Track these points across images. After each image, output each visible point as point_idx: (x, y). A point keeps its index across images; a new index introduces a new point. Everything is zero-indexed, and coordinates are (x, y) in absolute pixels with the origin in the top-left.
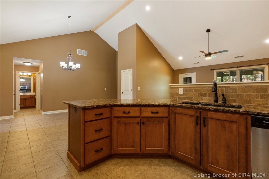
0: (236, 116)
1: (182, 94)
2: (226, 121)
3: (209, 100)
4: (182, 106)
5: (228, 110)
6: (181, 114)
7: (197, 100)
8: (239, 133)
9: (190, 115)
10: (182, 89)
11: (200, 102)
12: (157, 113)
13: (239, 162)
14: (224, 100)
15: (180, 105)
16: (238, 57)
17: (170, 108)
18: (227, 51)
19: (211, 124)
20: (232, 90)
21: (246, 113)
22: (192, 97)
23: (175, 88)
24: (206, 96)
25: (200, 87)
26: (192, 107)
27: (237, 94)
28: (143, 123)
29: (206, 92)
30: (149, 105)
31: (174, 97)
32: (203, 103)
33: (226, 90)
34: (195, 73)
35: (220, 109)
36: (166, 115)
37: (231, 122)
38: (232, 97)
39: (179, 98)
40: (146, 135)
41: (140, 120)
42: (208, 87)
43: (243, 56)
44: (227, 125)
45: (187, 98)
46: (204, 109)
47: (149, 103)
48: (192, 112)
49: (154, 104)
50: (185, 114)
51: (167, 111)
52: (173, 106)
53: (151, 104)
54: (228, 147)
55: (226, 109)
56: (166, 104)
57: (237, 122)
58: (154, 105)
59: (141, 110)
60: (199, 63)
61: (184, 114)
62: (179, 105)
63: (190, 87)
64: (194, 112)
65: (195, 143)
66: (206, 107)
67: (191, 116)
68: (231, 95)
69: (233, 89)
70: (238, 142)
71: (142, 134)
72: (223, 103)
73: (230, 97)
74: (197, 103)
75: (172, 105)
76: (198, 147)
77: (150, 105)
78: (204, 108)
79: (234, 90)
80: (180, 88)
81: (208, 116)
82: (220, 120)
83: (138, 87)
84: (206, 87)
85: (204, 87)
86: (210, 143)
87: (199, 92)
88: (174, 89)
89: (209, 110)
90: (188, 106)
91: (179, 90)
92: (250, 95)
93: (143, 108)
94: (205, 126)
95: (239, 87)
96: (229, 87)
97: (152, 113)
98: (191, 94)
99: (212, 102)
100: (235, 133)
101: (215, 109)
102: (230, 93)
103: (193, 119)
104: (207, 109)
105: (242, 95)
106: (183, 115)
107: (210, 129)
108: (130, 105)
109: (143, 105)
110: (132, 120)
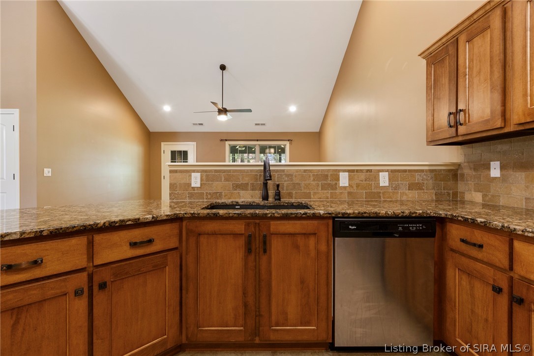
0: (315, 222)
1: (198, 185)
2: (299, 234)
3: (252, 197)
4: (217, 215)
5: (304, 214)
6: (214, 234)
7: (229, 199)
8: (318, 252)
9: (233, 234)
10: (198, 175)
11: (237, 202)
12: (150, 241)
13: (318, 303)
14: (278, 196)
15: (212, 213)
16: (259, 124)
17: (184, 223)
18: (250, 111)
19: (276, 245)
20: (288, 176)
21: (329, 216)
22: (221, 193)
23: (181, 171)
24: (247, 190)
25: (236, 170)
26: (241, 214)
27: (294, 183)
28: (103, 286)
29: (246, 180)
30: (123, 223)
31: (178, 194)
32: (243, 204)
33: (279, 176)
34: (195, 143)
35: (292, 214)
36: (173, 243)
37: (306, 235)
38: (287, 190)
39: (191, 196)
40: (111, 322)
41: (91, 278)
42: (251, 171)
43: (264, 124)
44: (300, 241)
45: (210, 194)
46: (264, 217)
47: (121, 218)
48: (239, 227)
49: (139, 219)
50: (222, 234)
51: (176, 231)
52: (194, 217)
53: (130, 220)
54: (302, 282)
55: (301, 213)
56: (175, 214)
57: (315, 234)
58: (141, 221)
59: (91, 244)
60: (202, 124)
61: (220, 234)
62: (208, 214)
63: (216, 171)
64: (244, 227)
65: (244, 294)
66: (268, 212)
67: (236, 235)
68: (285, 185)
69: (289, 174)
70: (317, 269)
71: (96, 323)
72: (276, 200)
73: (285, 188)
74: (231, 204)
75: (190, 215)
76: (251, 300)
77: (128, 223)
78: (264, 214)
79: (290, 176)
80: (194, 171)
81: (271, 229)
82: (291, 234)
83: (45, 169)
84: (248, 170)
85: (244, 170)
86: (274, 284)
87: (235, 181)
88: (178, 174)
89: (273, 218)
90: (231, 215)
91: (191, 176)
92: (309, 184)
93: (98, 238)
94: (265, 251)
95: (297, 171)
96: (283, 171)
97: (133, 245)
98: (217, 186)
99: (258, 200)
100: (313, 253)
101: (283, 214)
102: (285, 181)
103: (241, 242)
104: (269, 215)
105: (299, 184)
106: (219, 236)
107: (273, 256)
108: (45, 233)
109: (101, 227)
110: (52, 288)
